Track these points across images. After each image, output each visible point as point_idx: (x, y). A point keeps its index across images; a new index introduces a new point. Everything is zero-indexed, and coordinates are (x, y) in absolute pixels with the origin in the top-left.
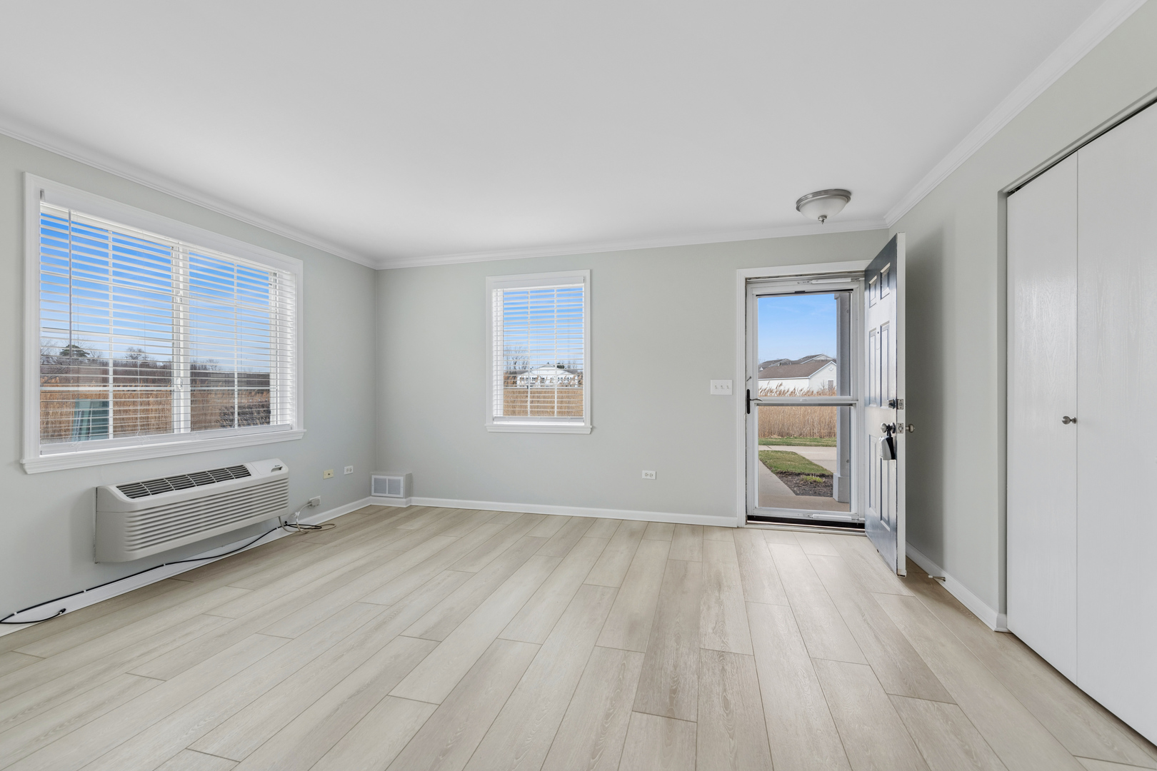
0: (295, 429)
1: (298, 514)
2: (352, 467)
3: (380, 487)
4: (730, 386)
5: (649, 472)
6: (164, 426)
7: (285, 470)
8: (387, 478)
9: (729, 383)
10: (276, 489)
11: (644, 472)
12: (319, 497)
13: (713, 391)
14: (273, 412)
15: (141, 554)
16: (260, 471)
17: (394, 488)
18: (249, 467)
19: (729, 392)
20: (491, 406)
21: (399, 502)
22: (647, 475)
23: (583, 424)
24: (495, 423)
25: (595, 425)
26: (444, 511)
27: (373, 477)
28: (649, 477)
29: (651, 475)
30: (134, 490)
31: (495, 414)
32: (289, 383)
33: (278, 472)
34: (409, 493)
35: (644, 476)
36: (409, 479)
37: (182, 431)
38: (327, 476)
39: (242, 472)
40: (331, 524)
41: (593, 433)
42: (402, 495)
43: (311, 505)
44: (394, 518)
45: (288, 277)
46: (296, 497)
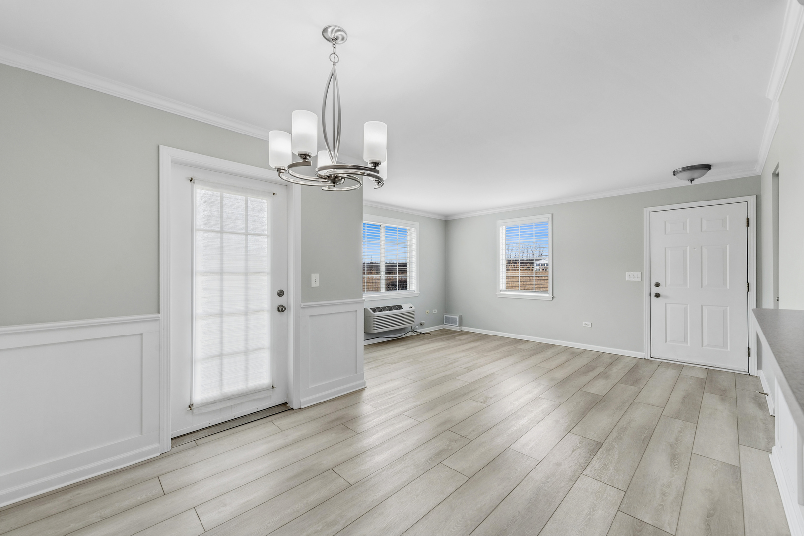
0: (416, 292)
1: (417, 327)
2: (436, 310)
3: (448, 320)
4: (640, 276)
5: (587, 323)
6: (377, 289)
7: (414, 308)
8: (451, 316)
9: (639, 274)
10: (411, 314)
11: (584, 323)
12: (424, 321)
13: (628, 279)
14: (408, 285)
15: (376, 331)
16: (406, 308)
17: (454, 322)
18: (402, 306)
19: (639, 280)
20: (499, 285)
21: (456, 328)
22: (585, 324)
23: (548, 295)
24: (501, 293)
25: (554, 296)
26: (477, 334)
27: (445, 316)
28: (587, 325)
29: (588, 325)
30: (374, 310)
31: (501, 288)
32: (414, 273)
33: (411, 309)
34: (461, 324)
35: (583, 325)
36: (461, 318)
37: (383, 291)
38: (427, 313)
39: (400, 307)
40: (429, 334)
41: (554, 300)
42: (457, 325)
43: (421, 324)
44: (454, 334)
45: (413, 230)
46: (417, 320)
